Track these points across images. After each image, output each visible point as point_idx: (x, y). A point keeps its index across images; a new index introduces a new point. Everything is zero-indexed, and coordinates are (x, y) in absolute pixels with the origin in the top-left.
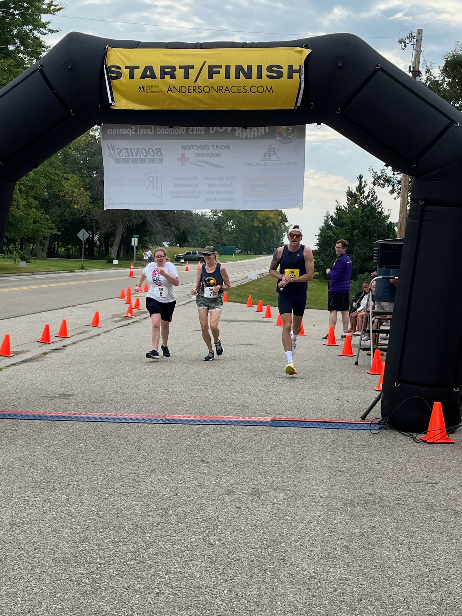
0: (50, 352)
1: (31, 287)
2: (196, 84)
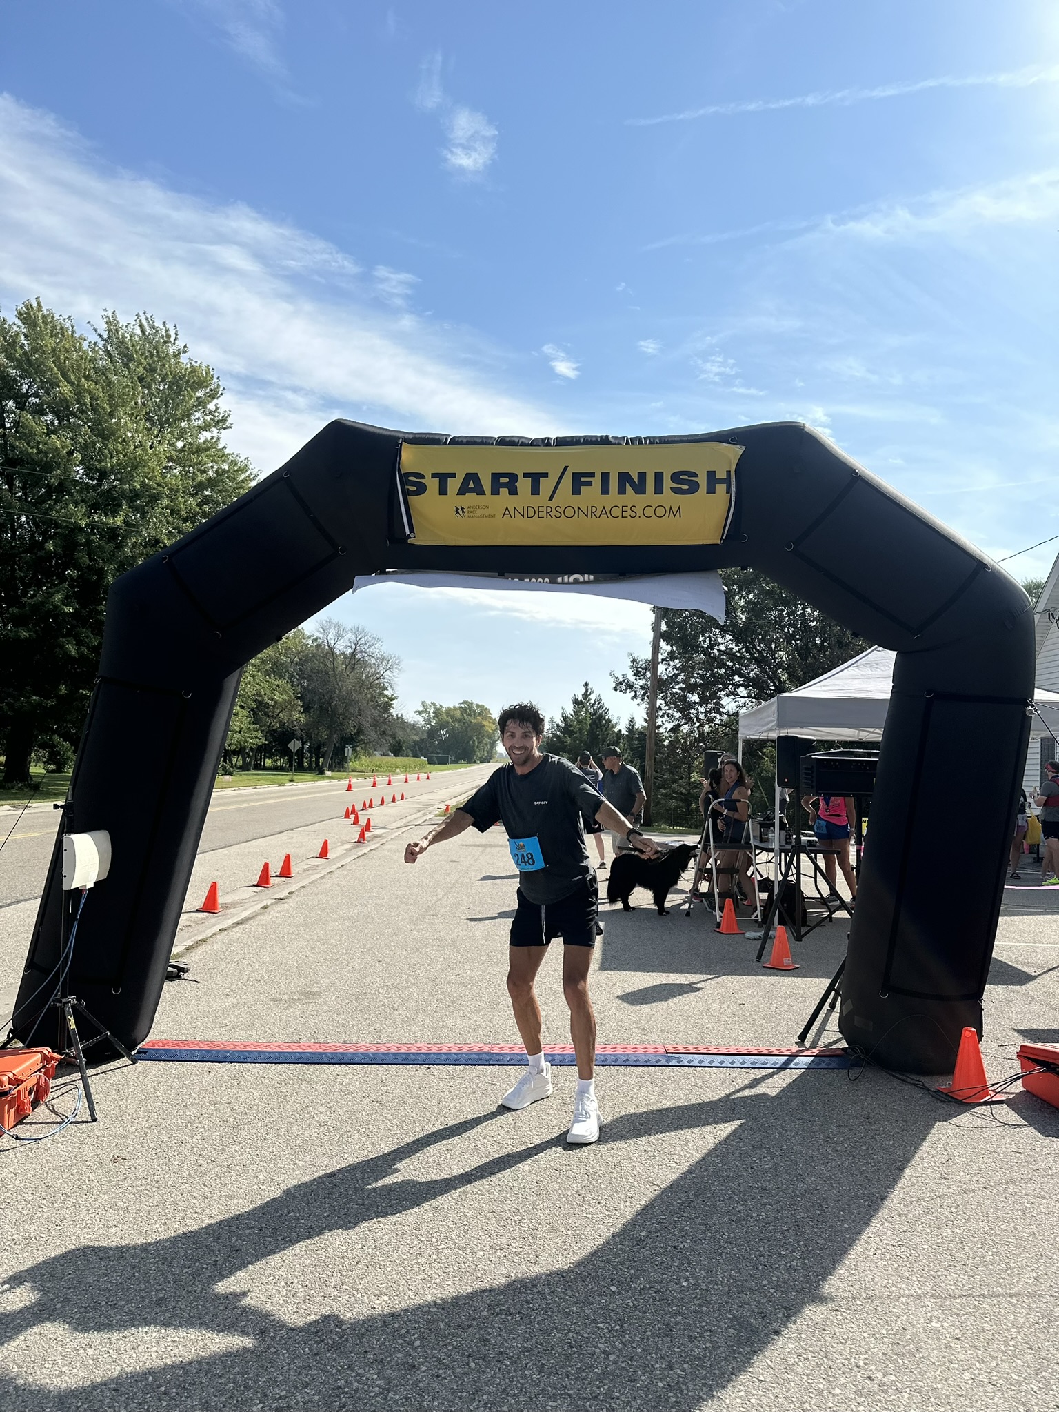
0: (272, 904)
1: (239, 806)
2: (553, 504)
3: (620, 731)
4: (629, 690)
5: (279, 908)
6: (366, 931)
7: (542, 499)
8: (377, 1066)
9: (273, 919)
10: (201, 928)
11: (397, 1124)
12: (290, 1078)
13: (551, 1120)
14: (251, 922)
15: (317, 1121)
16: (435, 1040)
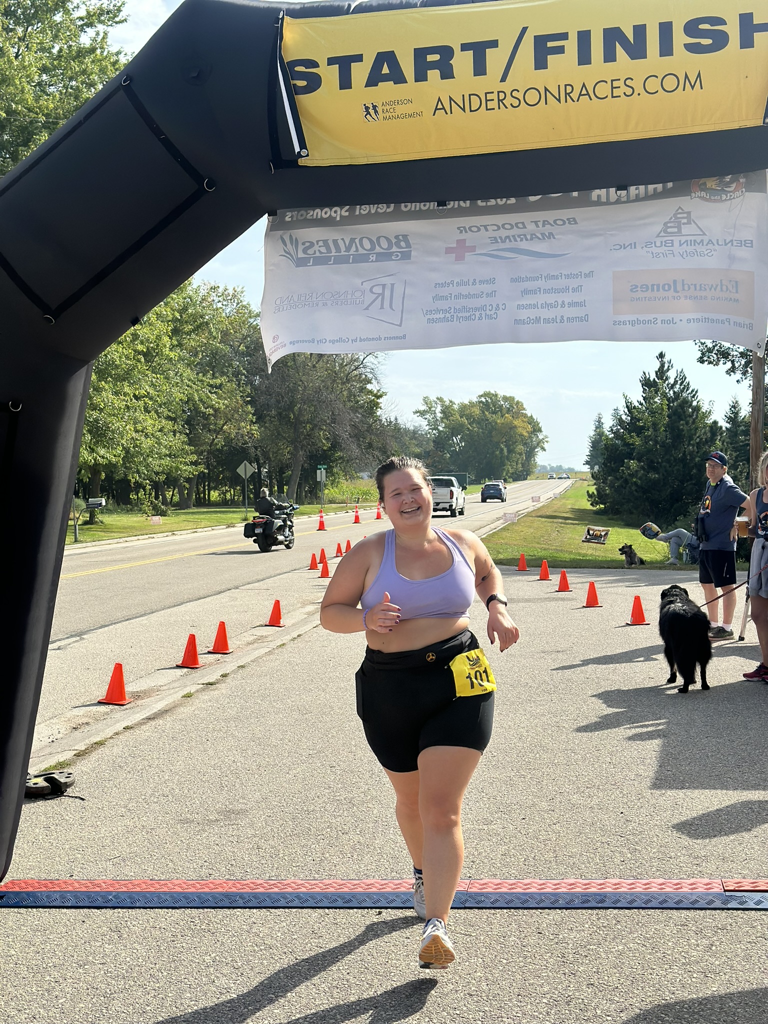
0: (198, 691)
1: (169, 558)
2: (507, 87)
3: (715, 423)
4: (721, 362)
5: (205, 696)
6: (320, 725)
7: (490, 81)
8: (309, 910)
9: (196, 712)
10: (100, 725)
11: (325, 992)
12: (190, 928)
13: (542, 986)
14: (168, 718)
15: (217, 987)
16: (394, 874)
